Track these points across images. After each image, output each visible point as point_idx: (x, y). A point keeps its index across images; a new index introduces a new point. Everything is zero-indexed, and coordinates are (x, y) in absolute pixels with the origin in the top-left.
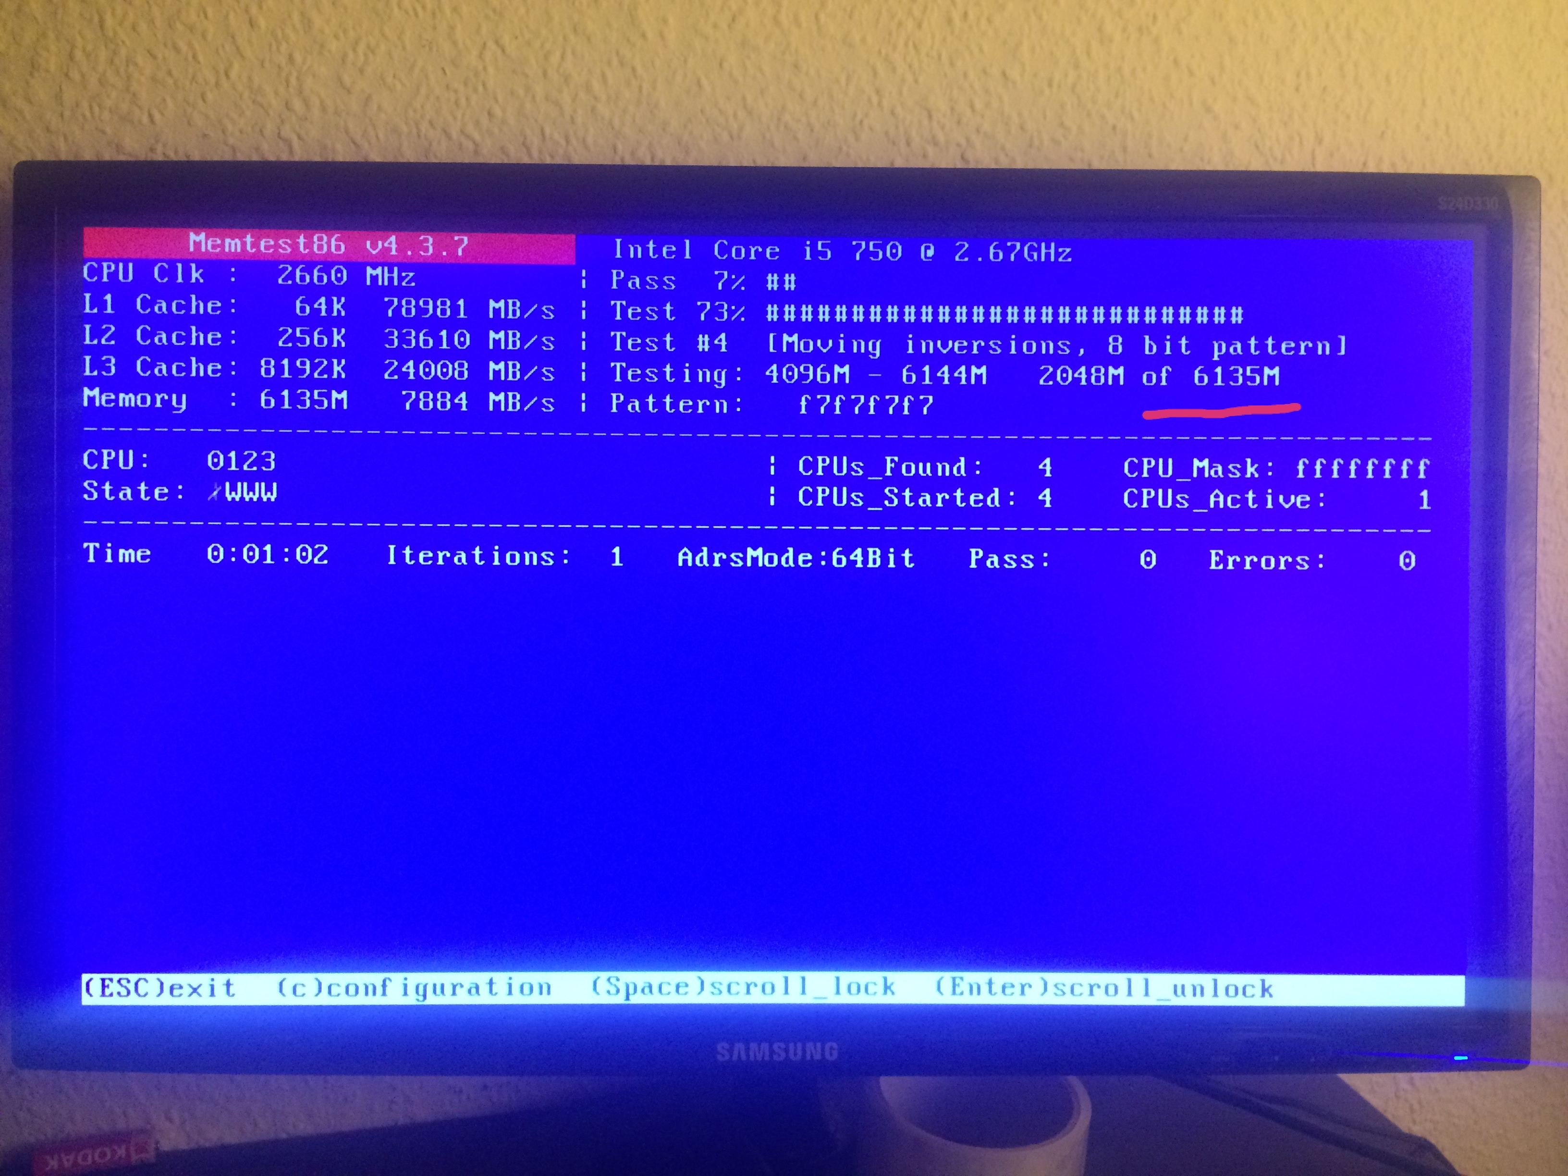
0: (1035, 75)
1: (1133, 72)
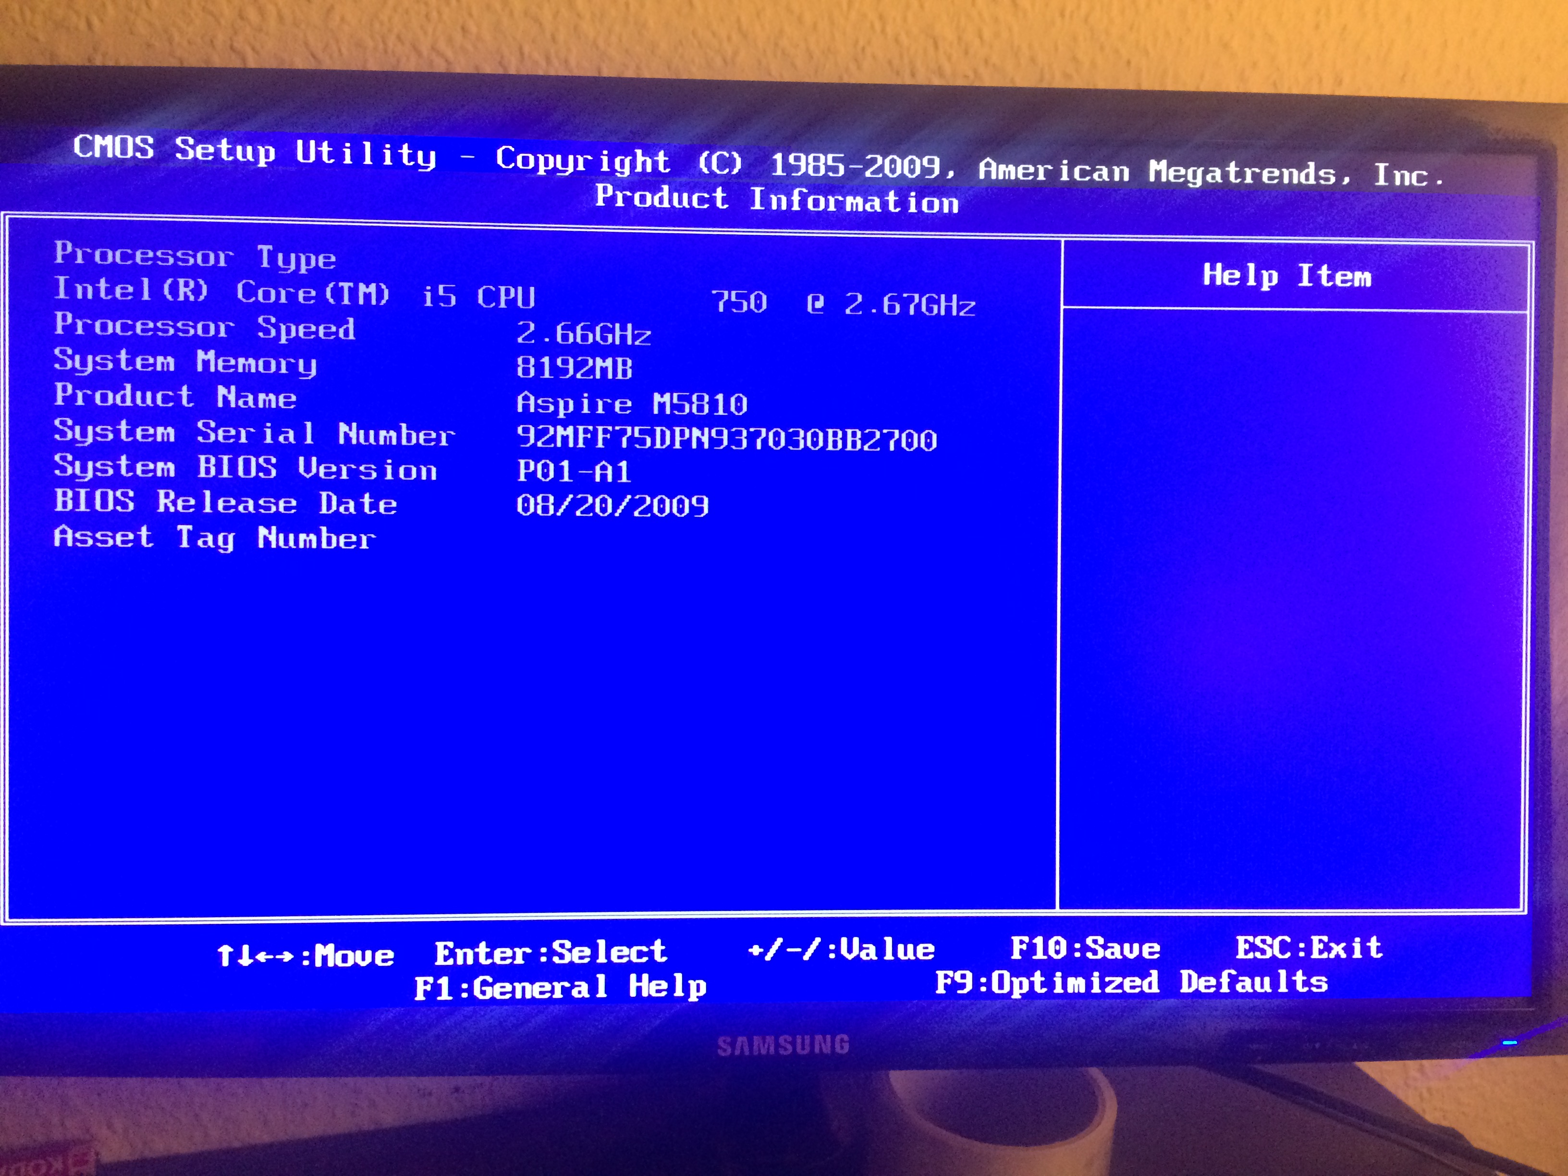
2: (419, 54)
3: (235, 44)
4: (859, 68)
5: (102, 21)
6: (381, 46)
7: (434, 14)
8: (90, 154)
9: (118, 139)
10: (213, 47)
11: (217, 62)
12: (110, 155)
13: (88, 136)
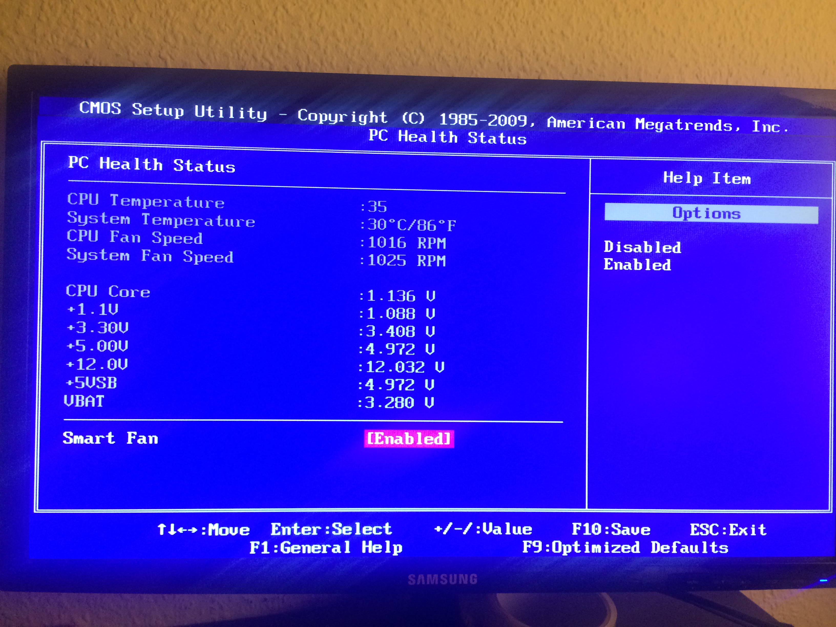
0: (579, 34)
1: (632, 34)
2: (256, 60)
3: (162, 55)
4: (482, 66)
5: (93, 42)
6: (236, 56)
7: (264, 40)
8: (88, 111)
9: (102, 104)
10: (151, 56)
11: (153, 64)
12: (98, 112)
13: (87, 102)
